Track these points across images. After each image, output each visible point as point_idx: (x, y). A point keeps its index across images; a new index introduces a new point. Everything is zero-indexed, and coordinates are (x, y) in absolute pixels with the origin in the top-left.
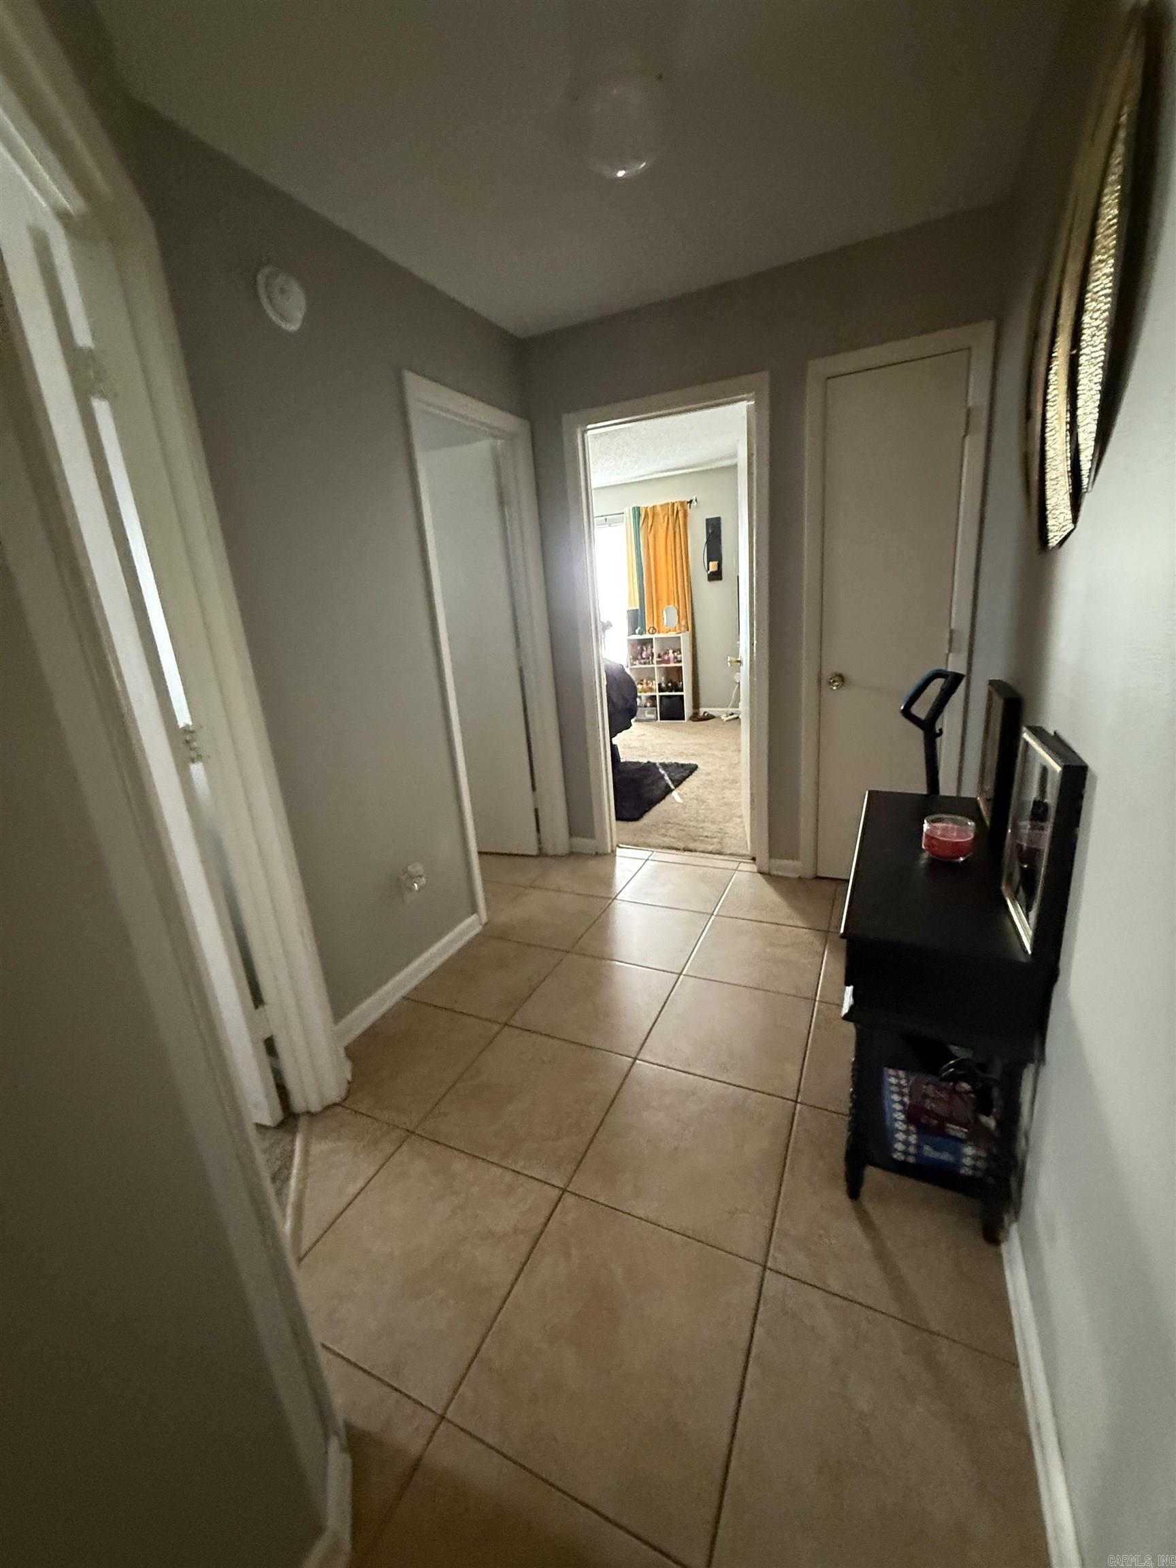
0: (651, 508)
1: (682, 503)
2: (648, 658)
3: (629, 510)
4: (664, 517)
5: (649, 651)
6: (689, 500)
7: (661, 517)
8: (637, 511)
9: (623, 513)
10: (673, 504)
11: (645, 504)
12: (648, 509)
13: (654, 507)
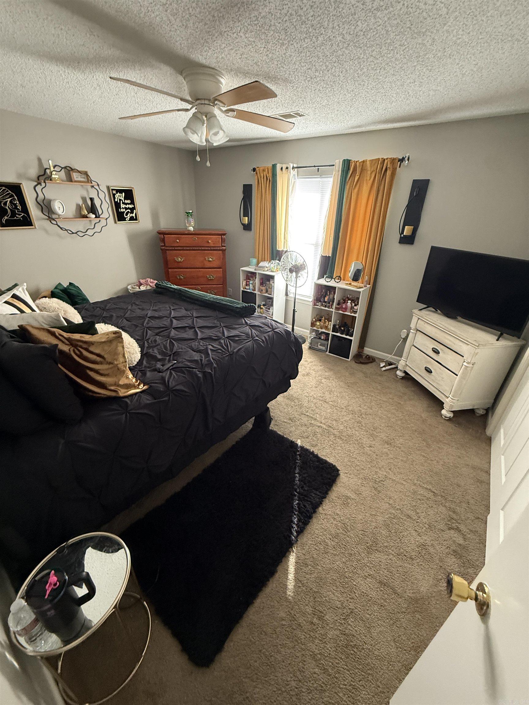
0: (360, 163)
1: (393, 160)
2: (329, 303)
3: (340, 161)
4: (371, 173)
5: (331, 296)
6: (401, 158)
7: (369, 172)
8: (347, 163)
9: (333, 165)
10: (384, 160)
11: (357, 157)
12: (358, 163)
13: (363, 162)
